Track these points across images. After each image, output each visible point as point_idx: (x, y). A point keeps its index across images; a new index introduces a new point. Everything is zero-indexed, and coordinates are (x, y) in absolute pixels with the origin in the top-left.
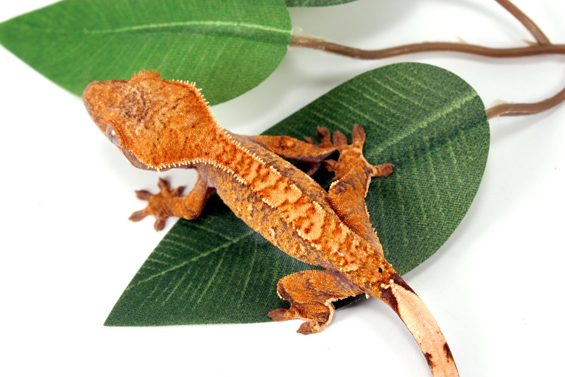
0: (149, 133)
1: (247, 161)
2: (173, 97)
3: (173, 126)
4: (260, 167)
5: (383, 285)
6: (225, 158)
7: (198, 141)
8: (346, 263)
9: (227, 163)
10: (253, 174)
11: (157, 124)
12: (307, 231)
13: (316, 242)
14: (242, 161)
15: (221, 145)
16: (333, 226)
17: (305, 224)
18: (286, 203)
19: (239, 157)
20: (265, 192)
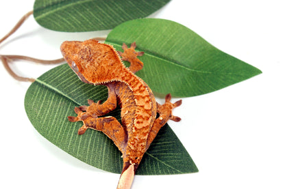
0: (92, 67)
1: (136, 81)
2: (103, 52)
3: (103, 65)
4: (141, 86)
5: (131, 161)
6: (126, 78)
7: (114, 71)
8: (133, 144)
9: (127, 81)
10: (137, 88)
11: (96, 63)
12: (138, 122)
13: (136, 128)
14: (134, 81)
15: (125, 73)
16: (146, 131)
17: (140, 120)
18: (142, 107)
19: (133, 79)
20: (138, 98)
